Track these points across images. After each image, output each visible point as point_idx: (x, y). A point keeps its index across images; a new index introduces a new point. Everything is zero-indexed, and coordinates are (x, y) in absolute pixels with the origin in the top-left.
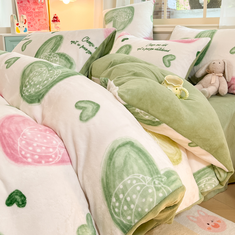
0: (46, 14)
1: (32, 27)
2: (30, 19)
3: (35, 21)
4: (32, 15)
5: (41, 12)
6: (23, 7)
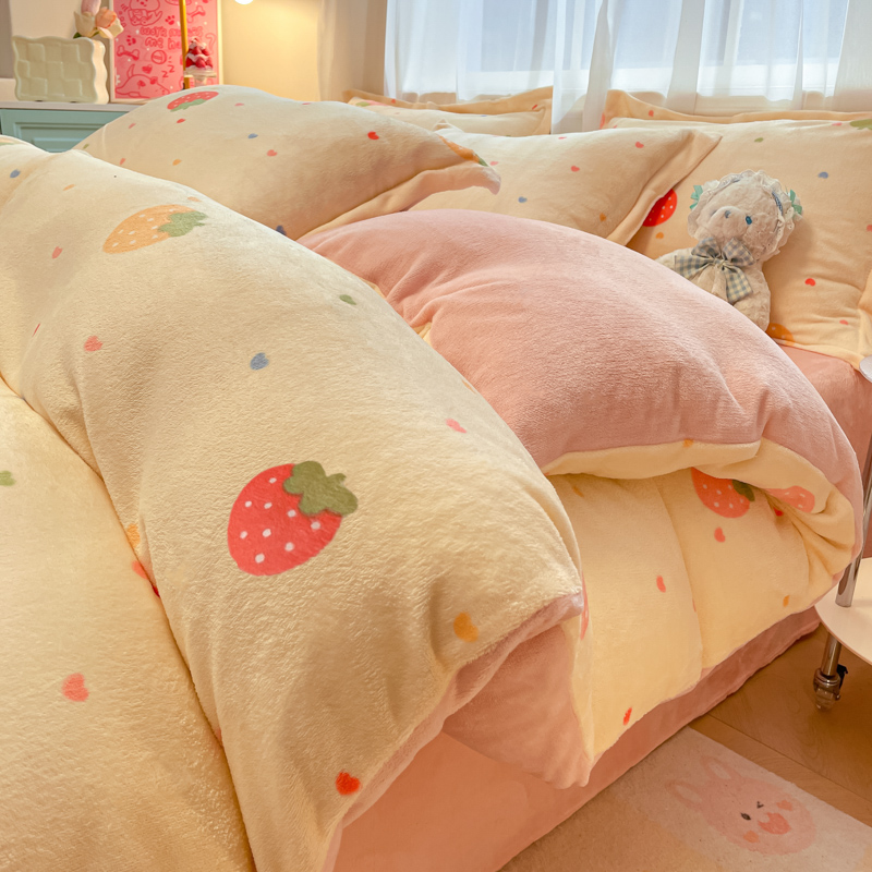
0: (212, 38)
1: (155, 85)
2: (153, 56)
3: (167, 63)
4: (161, 40)
5: (195, 30)
6: (134, 10)
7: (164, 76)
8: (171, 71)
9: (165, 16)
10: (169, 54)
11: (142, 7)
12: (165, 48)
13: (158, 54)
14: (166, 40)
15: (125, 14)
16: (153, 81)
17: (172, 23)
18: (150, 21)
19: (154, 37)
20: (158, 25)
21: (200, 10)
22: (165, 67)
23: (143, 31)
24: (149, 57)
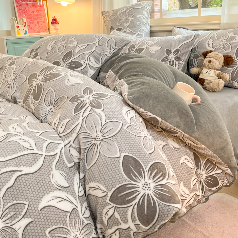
0: (45, 16)
1: (32, 30)
2: (30, 22)
3: (34, 24)
4: (31, 17)
5: (40, 14)
6: (22, 10)
7: (34, 27)
8: (35, 26)
9: (31, 11)
10: (34, 21)
11: (24, 9)
12: (33, 20)
13: (31, 21)
14: (32, 17)
15: (20, 11)
16: (31, 29)
17: (33, 13)
18: (28, 13)
19: (29, 17)
20: (30, 13)
21: (40, 9)
22: (34, 25)
23: (26, 15)
24: (29, 22)
